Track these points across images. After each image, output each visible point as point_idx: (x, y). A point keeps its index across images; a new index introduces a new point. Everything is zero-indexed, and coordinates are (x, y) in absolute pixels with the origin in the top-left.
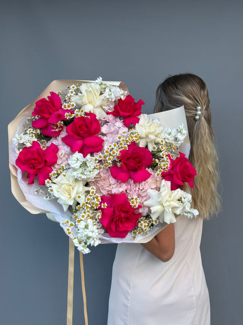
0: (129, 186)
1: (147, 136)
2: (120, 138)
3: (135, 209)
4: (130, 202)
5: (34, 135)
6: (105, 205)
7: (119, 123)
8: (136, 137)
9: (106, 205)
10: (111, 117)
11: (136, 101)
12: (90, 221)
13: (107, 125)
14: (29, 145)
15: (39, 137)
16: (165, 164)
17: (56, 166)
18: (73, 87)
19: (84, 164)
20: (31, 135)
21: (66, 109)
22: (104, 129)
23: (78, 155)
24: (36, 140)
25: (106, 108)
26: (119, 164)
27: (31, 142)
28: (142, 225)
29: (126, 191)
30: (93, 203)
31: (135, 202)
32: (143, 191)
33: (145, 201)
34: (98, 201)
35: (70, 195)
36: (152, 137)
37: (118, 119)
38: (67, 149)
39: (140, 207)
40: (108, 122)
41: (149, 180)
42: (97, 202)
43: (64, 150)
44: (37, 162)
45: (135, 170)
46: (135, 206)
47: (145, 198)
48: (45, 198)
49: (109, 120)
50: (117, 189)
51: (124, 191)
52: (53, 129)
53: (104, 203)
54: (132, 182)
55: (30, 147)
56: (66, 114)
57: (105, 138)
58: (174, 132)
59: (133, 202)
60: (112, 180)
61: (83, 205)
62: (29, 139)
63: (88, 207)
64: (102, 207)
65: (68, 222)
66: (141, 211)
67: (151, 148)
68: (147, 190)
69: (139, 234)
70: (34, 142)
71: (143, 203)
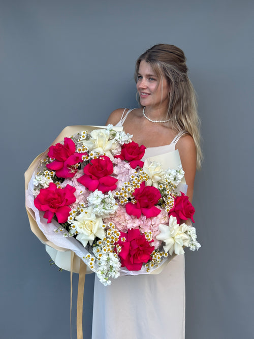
0: (142, 222)
1: (153, 177)
2: (133, 177)
3: (149, 242)
4: (146, 236)
5: (50, 177)
7: (127, 166)
8: (145, 177)
9: (125, 239)
10: (119, 160)
11: (139, 146)
12: (111, 255)
13: (117, 166)
14: (46, 186)
16: (171, 202)
17: (74, 205)
18: (84, 133)
19: (104, 201)
20: (47, 176)
21: (80, 152)
22: (116, 170)
23: (98, 193)
24: (52, 181)
25: (114, 152)
26: (133, 202)
27: (48, 184)
28: (155, 257)
30: (113, 238)
31: (150, 236)
32: (155, 225)
33: (157, 235)
34: (118, 235)
35: (91, 231)
36: (158, 178)
37: (124, 162)
39: (153, 241)
40: (117, 164)
41: (159, 216)
42: (117, 237)
43: (80, 190)
44: (56, 201)
45: (147, 207)
46: (149, 239)
47: (157, 233)
48: (64, 236)
49: (118, 162)
50: (132, 223)
51: (138, 226)
52: (70, 171)
53: (123, 237)
54: (144, 218)
55: (47, 188)
56: (83, 156)
57: (117, 178)
58: (174, 173)
59: (148, 236)
60: (127, 217)
61: (104, 239)
62: (46, 181)
63: (108, 242)
64: (122, 240)
65: (89, 256)
66: (153, 244)
67: (156, 186)
68: (158, 225)
69: (152, 266)
70: (51, 183)
71: (155, 237)
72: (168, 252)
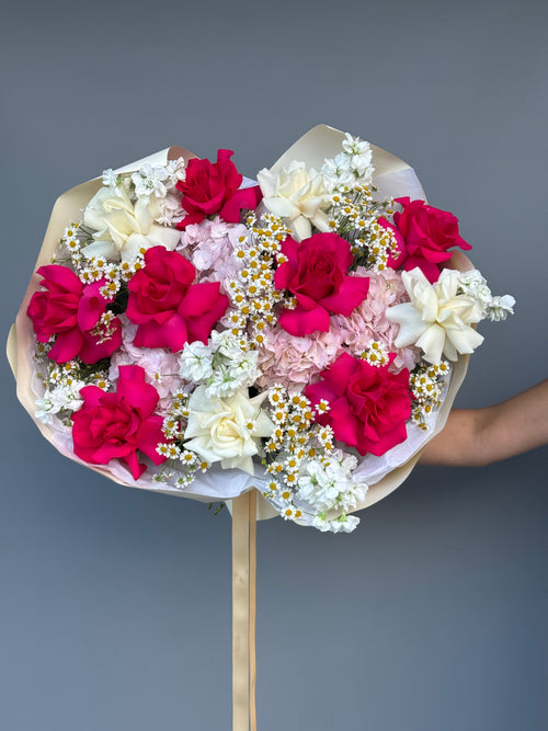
0: (343, 331)
1: (302, 209)
2: (241, 255)
3: (387, 366)
4: (369, 361)
5: (70, 378)
6: (324, 406)
7: (218, 228)
9: (326, 403)
13: (198, 249)
14: (76, 405)
15: (83, 373)
17: (163, 405)
19: (218, 359)
20: (65, 380)
22: (200, 261)
23: (192, 350)
24: (82, 385)
25: (166, 219)
26: (290, 305)
27: (77, 395)
28: (420, 390)
29: (344, 345)
30: (298, 418)
31: (379, 356)
32: (377, 320)
33: (395, 338)
34: (303, 405)
35: (237, 437)
36: (313, 201)
37: (208, 223)
38: (158, 357)
39: (392, 356)
40: (196, 244)
41: (372, 290)
42: (305, 410)
43: (153, 362)
44: (118, 425)
45: (331, 291)
46: (382, 361)
47: (391, 333)
49: (192, 238)
50: (322, 352)
51: (340, 347)
52: (98, 338)
53: (319, 403)
54: (341, 319)
55: (83, 406)
56: (102, 290)
57: (215, 277)
58: (344, 163)
59: (373, 358)
60: (301, 344)
61: (277, 433)
62: (68, 392)
63: (292, 433)
64: (321, 412)
65: (273, 486)
66: (398, 363)
67: (324, 226)
68: (383, 314)
69: (427, 411)
70: (82, 392)
71: (393, 345)
72: (444, 358)
